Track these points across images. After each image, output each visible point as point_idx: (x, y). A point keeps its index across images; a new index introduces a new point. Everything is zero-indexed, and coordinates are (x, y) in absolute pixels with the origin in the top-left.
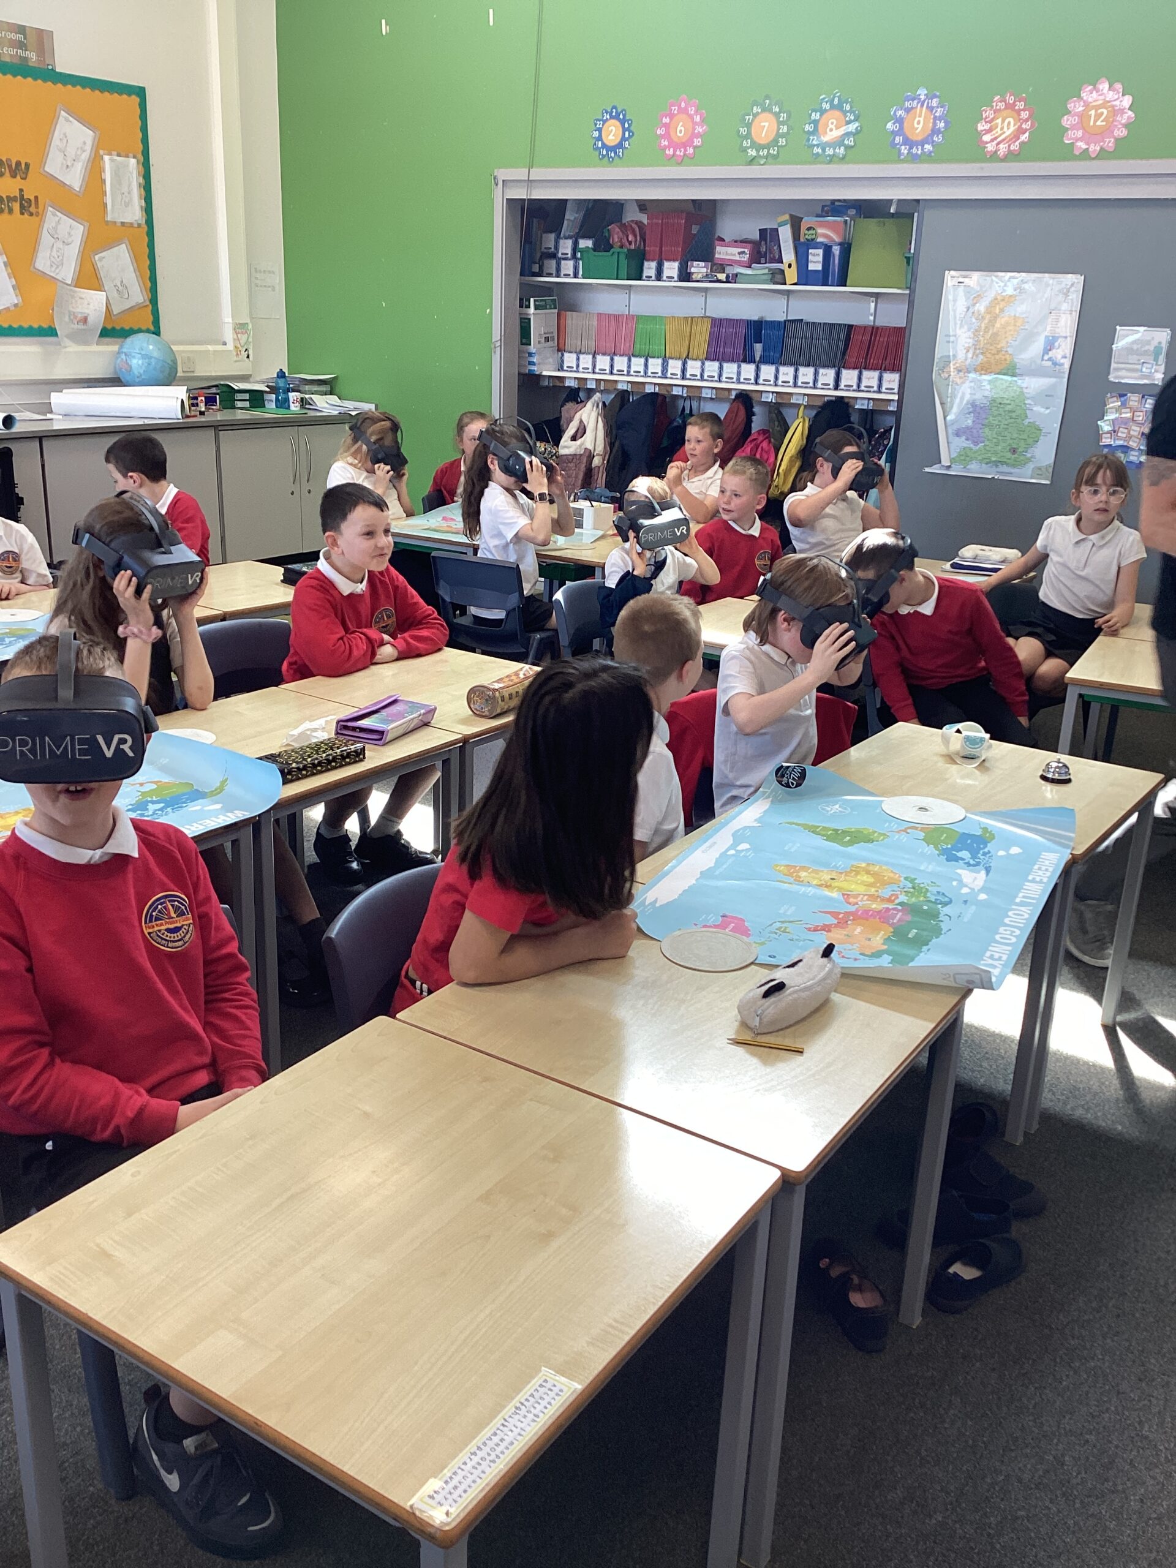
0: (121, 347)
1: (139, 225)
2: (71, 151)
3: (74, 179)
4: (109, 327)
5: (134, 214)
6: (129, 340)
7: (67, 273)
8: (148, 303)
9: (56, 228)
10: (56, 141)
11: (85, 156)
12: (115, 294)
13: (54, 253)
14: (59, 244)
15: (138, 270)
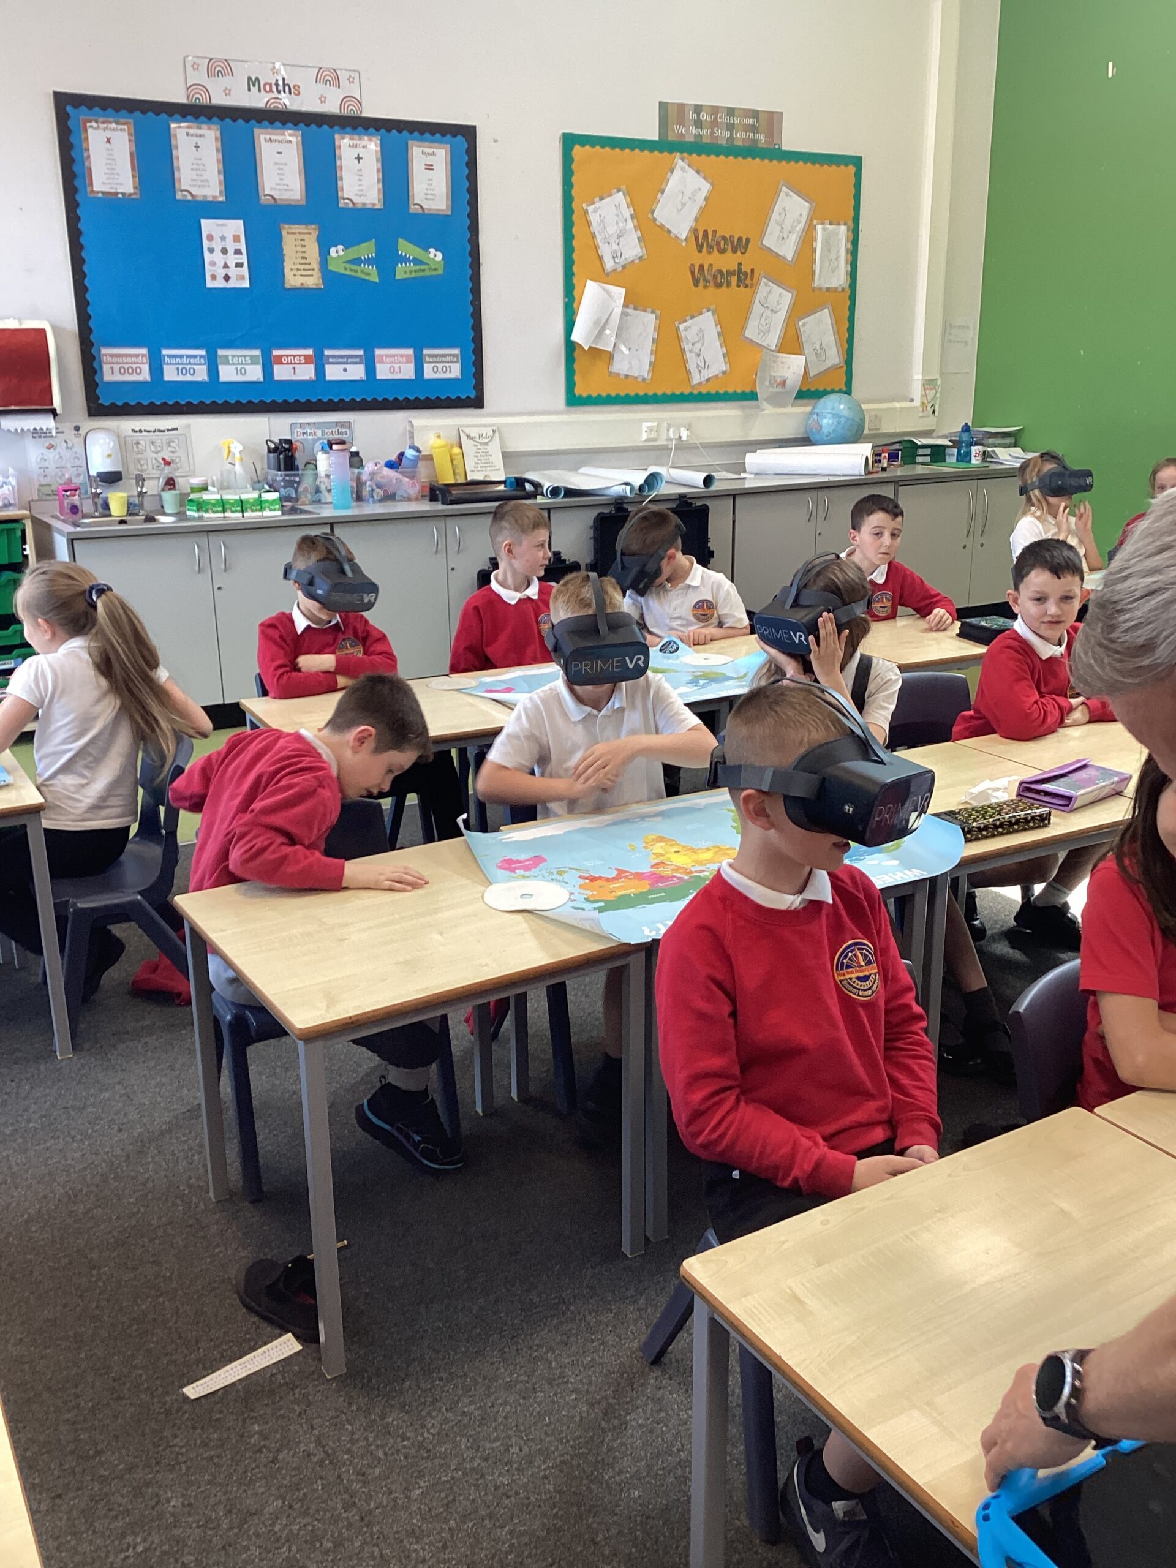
0: (814, 408)
1: (843, 290)
2: (787, 225)
3: (788, 251)
4: (804, 389)
5: (840, 279)
6: (822, 400)
7: (772, 340)
8: (843, 364)
9: (766, 298)
10: (775, 216)
11: (800, 227)
12: (814, 358)
13: (763, 322)
14: (768, 313)
15: (837, 333)
